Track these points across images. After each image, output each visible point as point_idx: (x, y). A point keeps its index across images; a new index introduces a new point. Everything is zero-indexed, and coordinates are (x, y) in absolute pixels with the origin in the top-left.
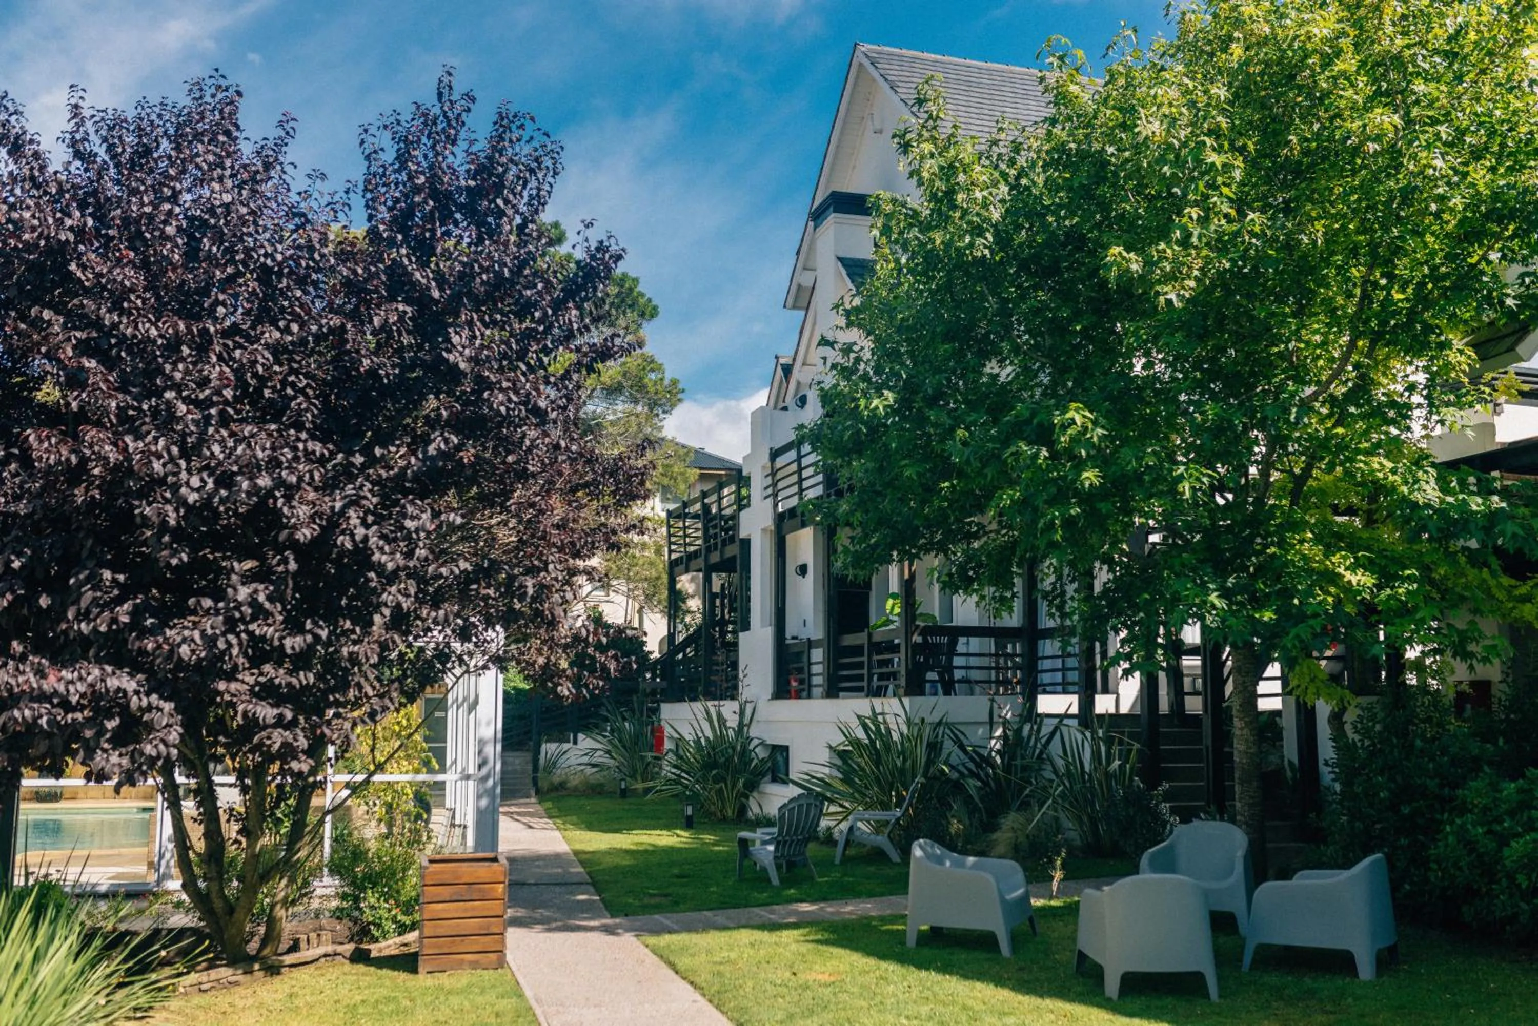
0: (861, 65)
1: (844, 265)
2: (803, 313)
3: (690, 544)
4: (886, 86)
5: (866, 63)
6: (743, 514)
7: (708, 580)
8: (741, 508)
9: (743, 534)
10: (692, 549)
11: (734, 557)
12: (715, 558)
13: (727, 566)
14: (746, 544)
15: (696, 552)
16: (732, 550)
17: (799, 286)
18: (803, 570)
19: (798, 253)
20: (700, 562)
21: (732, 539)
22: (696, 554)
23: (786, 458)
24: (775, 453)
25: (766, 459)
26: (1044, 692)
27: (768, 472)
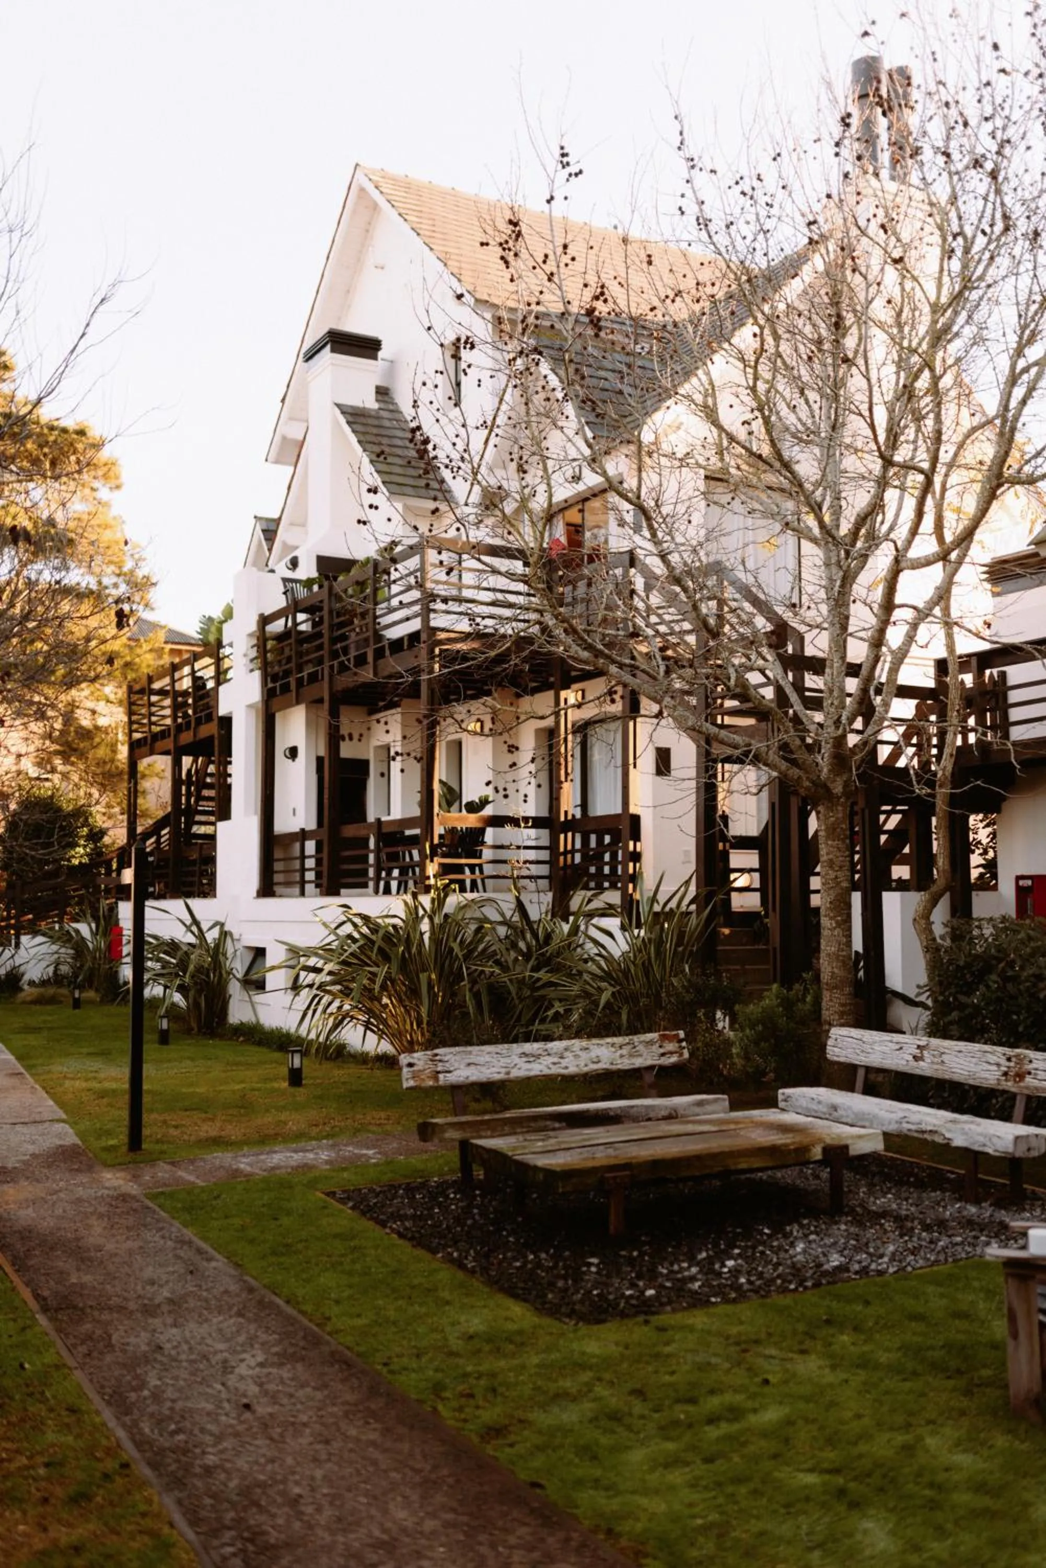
0: (362, 190)
1: (343, 413)
2: (292, 469)
3: (155, 724)
4: (394, 214)
5: (370, 188)
6: (221, 689)
7: (177, 764)
8: (219, 683)
9: (222, 712)
10: (156, 729)
11: (211, 738)
12: (186, 738)
13: (200, 748)
14: (226, 722)
15: (163, 732)
16: (209, 729)
17: (284, 438)
18: (293, 753)
19: (283, 400)
20: (169, 743)
21: (209, 718)
22: (163, 734)
23: (278, 626)
24: (264, 620)
25: (253, 627)
26: (586, 887)
27: (255, 641)
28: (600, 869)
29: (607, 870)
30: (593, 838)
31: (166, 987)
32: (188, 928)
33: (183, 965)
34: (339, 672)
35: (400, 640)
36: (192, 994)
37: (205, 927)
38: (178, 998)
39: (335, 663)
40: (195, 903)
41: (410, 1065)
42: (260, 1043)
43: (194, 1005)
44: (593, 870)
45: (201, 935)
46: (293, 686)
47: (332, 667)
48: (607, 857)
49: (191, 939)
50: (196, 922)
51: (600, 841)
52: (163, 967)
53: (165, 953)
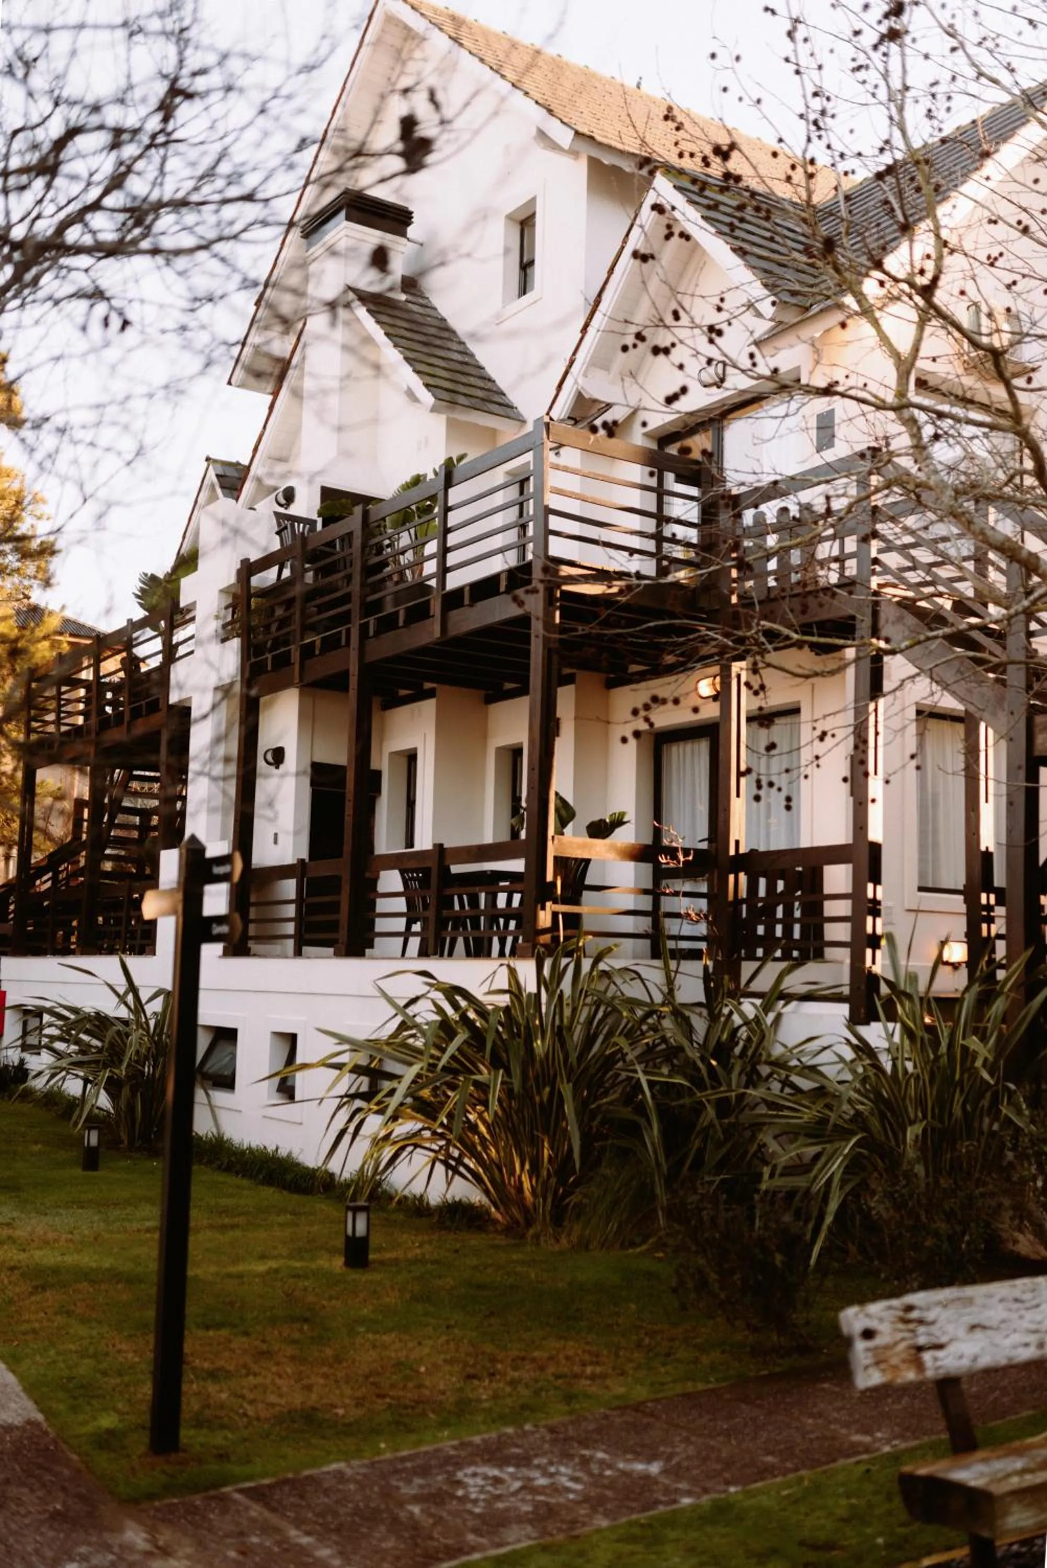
0: (389, 19)
1: (363, 300)
2: (270, 398)
5: (404, 12)
6: (174, 666)
9: (175, 698)
12: (115, 735)
16: (153, 724)
18: (278, 756)
20: (85, 745)
21: (153, 708)
23: (270, 576)
24: (248, 569)
25: (230, 578)
26: (752, 957)
27: (230, 600)
28: (770, 930)
29: (779, 930)
30: (762, 882)
31: (86, 1081)
32: (122, 999)
33: (114, 1053)
34: (377, 633)
35: (459, 591)
36: (126, 1092)
37: (144, 995)
38: (104, 1101)
39: (372, 620)
40: (133, 962)
41: (868, 1334)
42: (228, 1169)
43: (125, 1112)
44: (761, 930)
45: (139, 1007)
46: (296, 656)
47: (364, 628)
48: (780, 913)
49: (123, 1013)
50: (132, 988)
51: (771, 887)
52: (82, 1052)
53: (87, 1032)
